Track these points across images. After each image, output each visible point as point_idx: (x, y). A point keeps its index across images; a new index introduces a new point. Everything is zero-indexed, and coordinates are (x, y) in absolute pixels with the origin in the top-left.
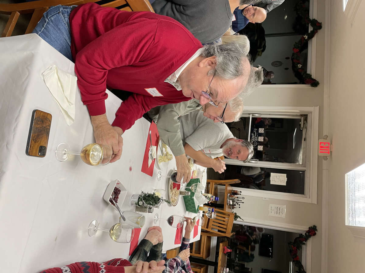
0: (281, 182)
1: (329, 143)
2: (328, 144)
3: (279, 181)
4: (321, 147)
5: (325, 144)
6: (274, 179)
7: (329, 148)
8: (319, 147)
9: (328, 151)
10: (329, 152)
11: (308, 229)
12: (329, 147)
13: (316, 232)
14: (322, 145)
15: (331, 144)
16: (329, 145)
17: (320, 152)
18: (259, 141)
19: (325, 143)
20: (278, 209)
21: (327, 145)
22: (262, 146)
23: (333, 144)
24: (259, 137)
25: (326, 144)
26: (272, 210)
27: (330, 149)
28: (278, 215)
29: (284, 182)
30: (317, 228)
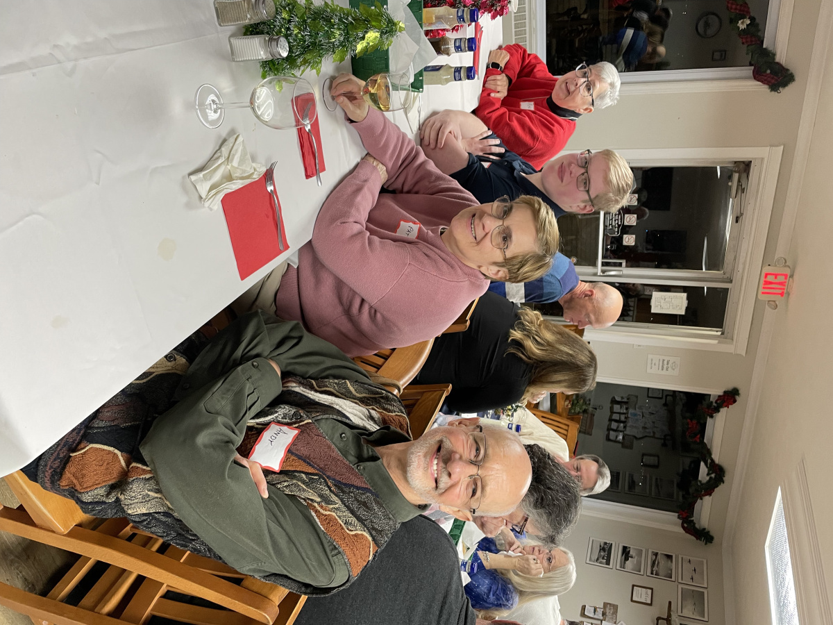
0: (673, 308)
1: (786, 276)
2: (783, 277)
3: (671, 307)
4: (767, 283)
5: (776, 278)
6: (659, 304)
7: (785, 285)
8: (762, 282)
9: (780, 291)
10: (783, 292)
11: (721, 394)
12: (785, 282)
13: (737, 397)
14: (770, 278)
15: (792, 276)
16: (786, 278)
17: (763, 293)
18: (626, 223)
19: (776, 276)
20: (665, 362)
21: (781, 279)
22: (634, 236)
23: (794, 276)
24: (626, 216)
25: (778, 277)
26: (653, 365)
27: (786, 288)
28: (664, 372)
29: (681, 308)
30: (740, 392)
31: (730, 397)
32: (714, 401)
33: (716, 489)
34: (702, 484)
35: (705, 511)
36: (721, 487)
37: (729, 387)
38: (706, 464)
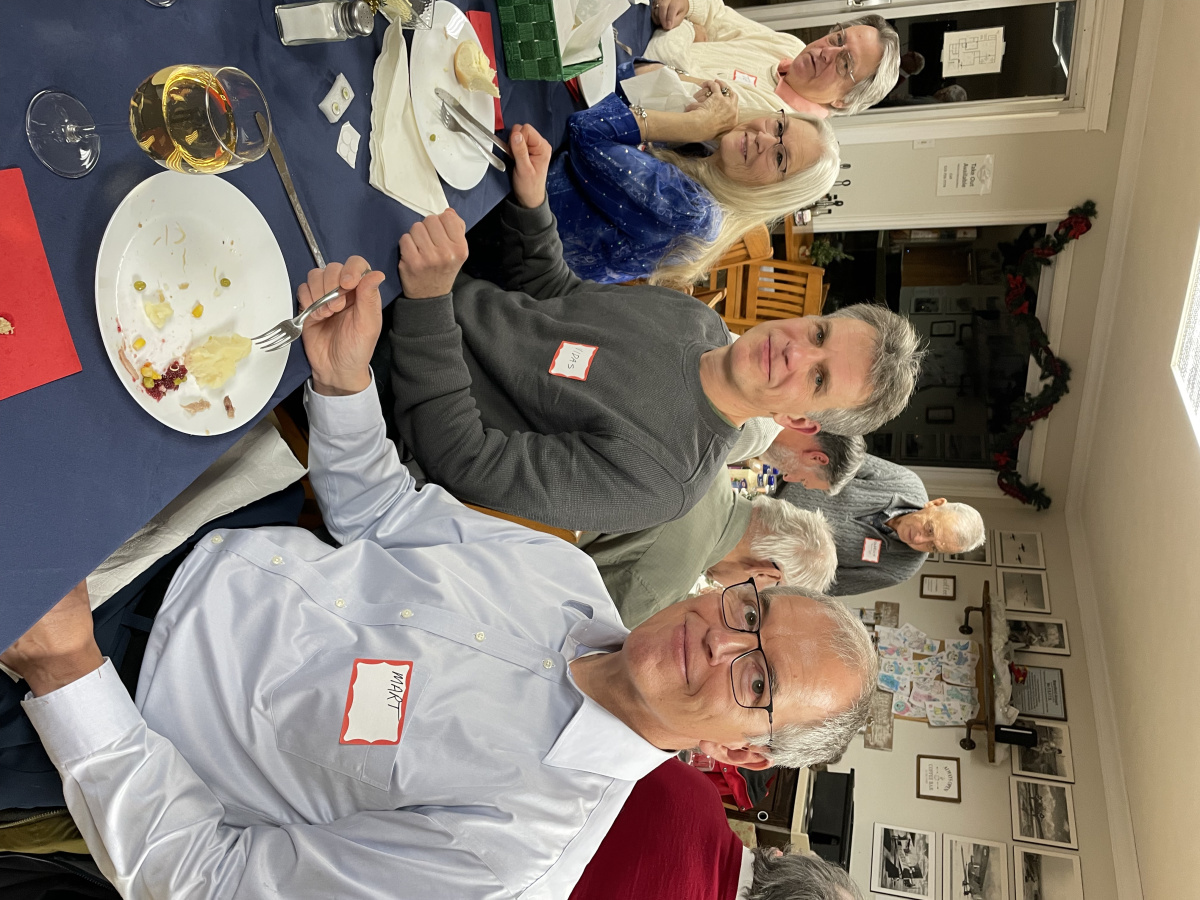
0: (981, 62)
3: (977, 60)
6: (956, 57)
11: (1065, 217)
13: (1092, 220)
20: (969, 169)
26: (948, 177)
28: (968, 190)
29: (993, 61)
30: (1097, 208)
31: (1081, 219)
32: (1052, 234)
33: (1055, 406)
34: (1031, 400)
35: (1037, 450)
36: (1065, 399)
37: (1078, 201)
38: (1039, 361)
